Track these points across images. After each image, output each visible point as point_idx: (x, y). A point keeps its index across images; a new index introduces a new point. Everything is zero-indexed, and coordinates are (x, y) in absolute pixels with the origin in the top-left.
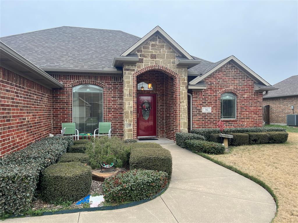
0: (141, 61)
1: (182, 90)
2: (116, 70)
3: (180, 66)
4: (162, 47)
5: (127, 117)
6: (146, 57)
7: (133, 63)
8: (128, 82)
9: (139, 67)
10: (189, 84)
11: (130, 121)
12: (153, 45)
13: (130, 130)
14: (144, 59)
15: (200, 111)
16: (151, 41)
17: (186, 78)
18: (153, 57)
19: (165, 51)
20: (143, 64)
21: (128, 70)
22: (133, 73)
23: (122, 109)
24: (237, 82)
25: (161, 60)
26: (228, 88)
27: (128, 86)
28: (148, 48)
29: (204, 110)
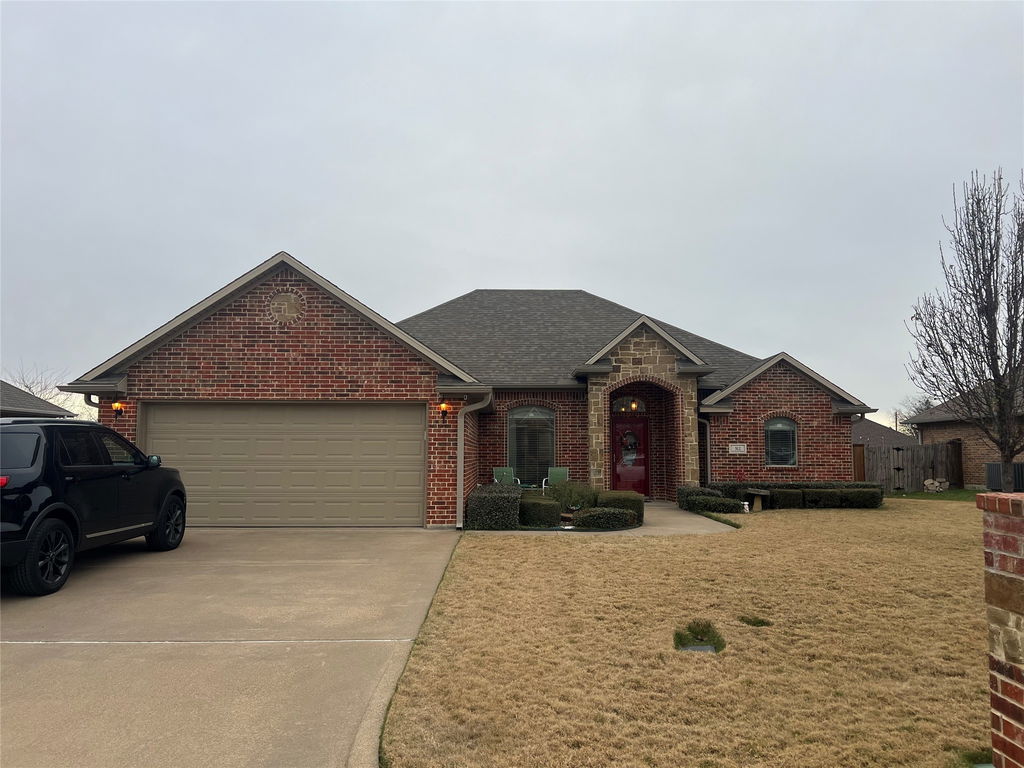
0: (617, 369)
1: (687, 415)
2: (576, 382)
3: (682, 375)
4: (652, 345)
5: (596, 460)
6: (624, 363)
7: (605, 375)
8: (597, 403)
9: (614, 379)
10: (700, 404)
11: (600, 466)
12: (636, 344)
13: (599, 481)
14: (622, 366)
15: (725, 451)
16: (632, 337)
17: (694, 394)
18: (637, 362)
19: (656, 352)
20: (620, 374)
21: (595, 384)
22: (603, 388)
23: (585, 446)
24: (796, 398)
25: (650, 367)
26: (778, 410)
27: (596, 410)
28: (629, 349)
29: (733, 449)
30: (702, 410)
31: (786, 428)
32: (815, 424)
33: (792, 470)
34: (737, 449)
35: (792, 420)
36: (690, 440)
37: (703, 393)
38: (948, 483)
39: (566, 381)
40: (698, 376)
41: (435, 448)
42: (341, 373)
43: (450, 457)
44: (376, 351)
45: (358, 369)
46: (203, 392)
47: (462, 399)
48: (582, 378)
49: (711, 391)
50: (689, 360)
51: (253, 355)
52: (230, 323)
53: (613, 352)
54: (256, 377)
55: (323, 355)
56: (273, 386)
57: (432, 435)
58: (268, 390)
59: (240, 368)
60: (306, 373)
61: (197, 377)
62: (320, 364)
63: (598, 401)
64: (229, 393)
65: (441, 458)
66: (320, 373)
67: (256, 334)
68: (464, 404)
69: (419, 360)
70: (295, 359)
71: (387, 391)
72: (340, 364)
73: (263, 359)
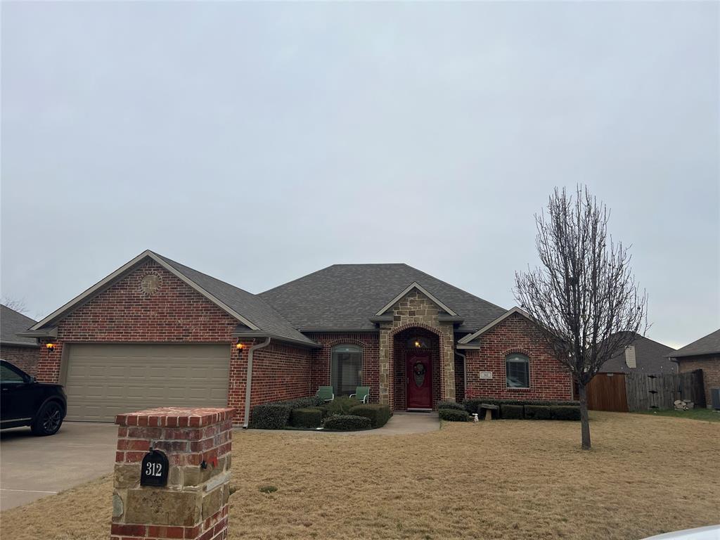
0: (398, 319)
1: (447, 351)
2: (373, 328)
3: (443, 323)
4: (422, 302)
5: (383, 381)
6: (404, 314)
7: (390, 322)
8: (384, 342)
9: (396, 325)
10: (456, 343)
11: (386, 386)
12: (411, 301)
13: (385, 397)
14: (402, 316)
15: (477, 377)
16: (409, 296)
17: (452, 336)
18: (412, 314)
19: (425, 307)
20: (401, 322)
21: (383, 329)
22: (389, 332)
23: (378, 372)
25: (421, 317)
26: (515, 348)
27: (384, 347)
28: (406, 305)
29: (482, 375)
30: (458, 347)
31: (522, 360)
32: (542, 358)
33: (525, 391)
34: (485, 375)
35: (525, 355)
36: (448, 369)
37: (458, 336)
38: (693, 404)
39: (368, 327)
40: (456, 325)
41: (234, 374)
42: (179, 324)
43: (243, 380)
44: (201, 310)
45: (190, 322)
46: (100, 337)
47: (252, 341)
48: (377, 324)
49: (465, 334)
50: (447, 313)
51: (129, 313)
52: (117, 294)
53: (395, 306)
54: (130, 327)
55: (170, 313)
56: (139, 333)
57: (233, 365)
58: (136, 336)
59: (121, 322)
60: (159, 325)
61: (96, 327)
62: (167, 319)
63: (386, 341)
64: (114, 338)
65: (238, 380)
66: (167, 324)
67: (132, 300)
68: (254, 344)
69: (228, 315)
70: (153, 316)
71: (206, 336)
72: (179, 319)
73: (135, 316)
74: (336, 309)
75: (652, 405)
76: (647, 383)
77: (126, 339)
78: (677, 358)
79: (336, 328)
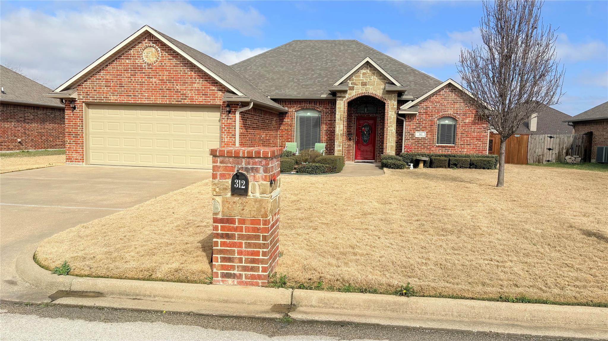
0: (352, 89)
1: (391, 115)
3: (389, 92)
4: (373, 74)
6: (357, 85)
8: (340, 108)
9: (350, 94)
10: (398, 108)
11: (340, 142)
12: (364, 74)
14: (355, 86)
15: (413, 135)
16: (362, 69)
17: (396, 103)
18: (364, 84)
19: (375, 79)
20: (354, 91)
21: (340, 97)
22: (344, 99)
23: (334, 132)
24: (457, 106)
25: (371, 87)
26: (446, 113)
27: (340, 111)
28: (359, 76)
29: (418, 134)
30: (400, 112)
31: (451, 123)
32: (467, 121)
33: (451, 147)
34: (420, 134)
35: (454, 119)
36: (391, 129)
37: (401, 103)
38: (580, 158)
39: (326, 95)
40: (400, 94)
41: (225, 130)
42: (177, 89)
43: (233, 135)
44: (195, 78)
45: (186, 88)
46: (113, 99)
47: (238, 105)
48: (334, 93)
49: (406, 101)
50: (393, 84)
51: (135, 80)
52: (124, 63)
53: (349, 78)
54: (137, 91)
55: (169, 80)
56: (145, 96)
57: (223, 123)
58: (143, 98)
59: (129, 87)
60: (161, 89)
61: (109, 91)
62: (167, 85)
63: (341, 106)
64: (124, 100)
65: (228, 135)
66: (167, 89)
67: (137, 69)
68: (240, 108)
69: (217, 83)
70: (155, 82)
71: (200, 100)
72: (177, 85)
73: (140, 82)
74: (298, 80)
75: (548, 159)
76: (546, 142)
77: (135, 100)
78: (573, 122)
79: (300, 96)
